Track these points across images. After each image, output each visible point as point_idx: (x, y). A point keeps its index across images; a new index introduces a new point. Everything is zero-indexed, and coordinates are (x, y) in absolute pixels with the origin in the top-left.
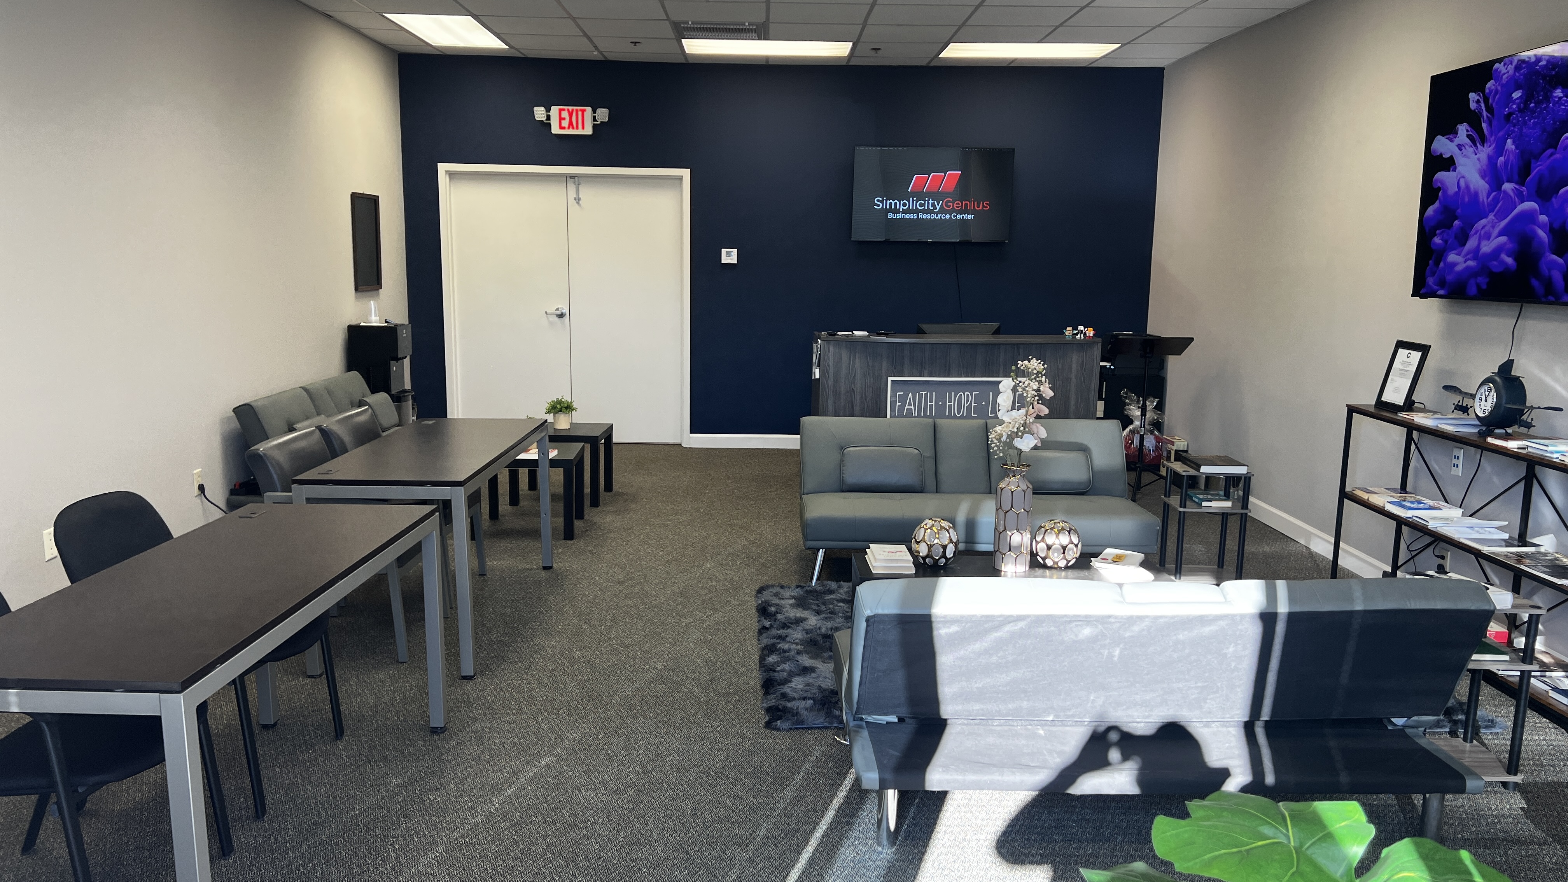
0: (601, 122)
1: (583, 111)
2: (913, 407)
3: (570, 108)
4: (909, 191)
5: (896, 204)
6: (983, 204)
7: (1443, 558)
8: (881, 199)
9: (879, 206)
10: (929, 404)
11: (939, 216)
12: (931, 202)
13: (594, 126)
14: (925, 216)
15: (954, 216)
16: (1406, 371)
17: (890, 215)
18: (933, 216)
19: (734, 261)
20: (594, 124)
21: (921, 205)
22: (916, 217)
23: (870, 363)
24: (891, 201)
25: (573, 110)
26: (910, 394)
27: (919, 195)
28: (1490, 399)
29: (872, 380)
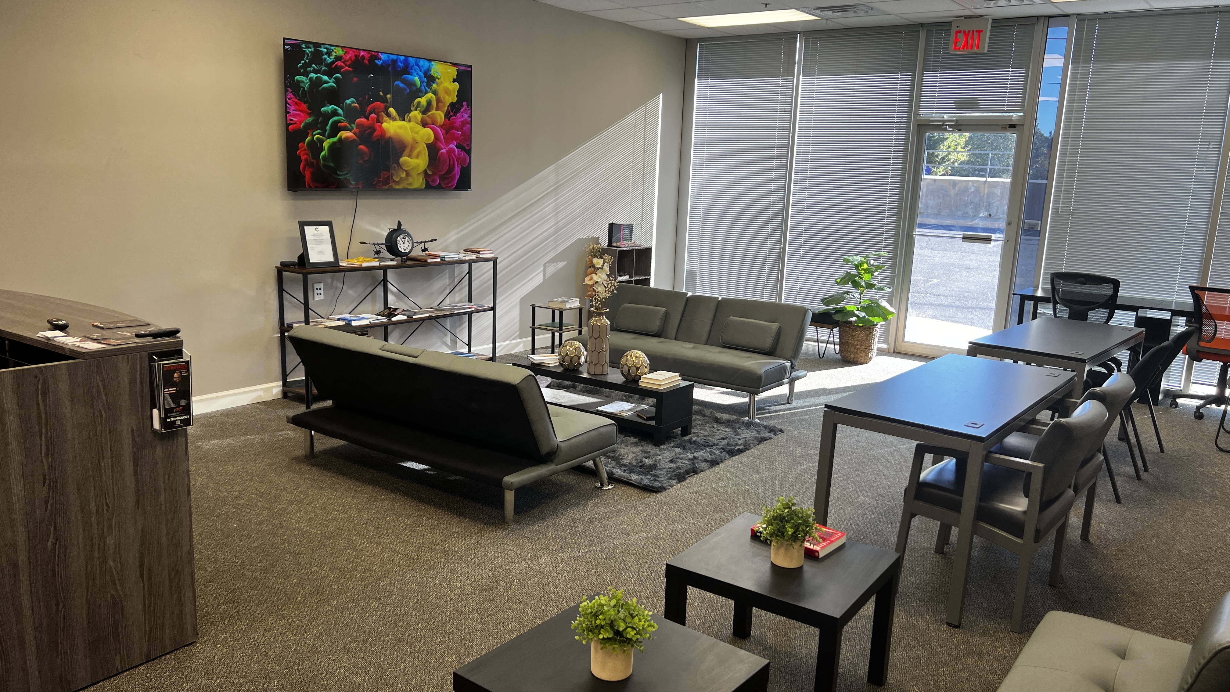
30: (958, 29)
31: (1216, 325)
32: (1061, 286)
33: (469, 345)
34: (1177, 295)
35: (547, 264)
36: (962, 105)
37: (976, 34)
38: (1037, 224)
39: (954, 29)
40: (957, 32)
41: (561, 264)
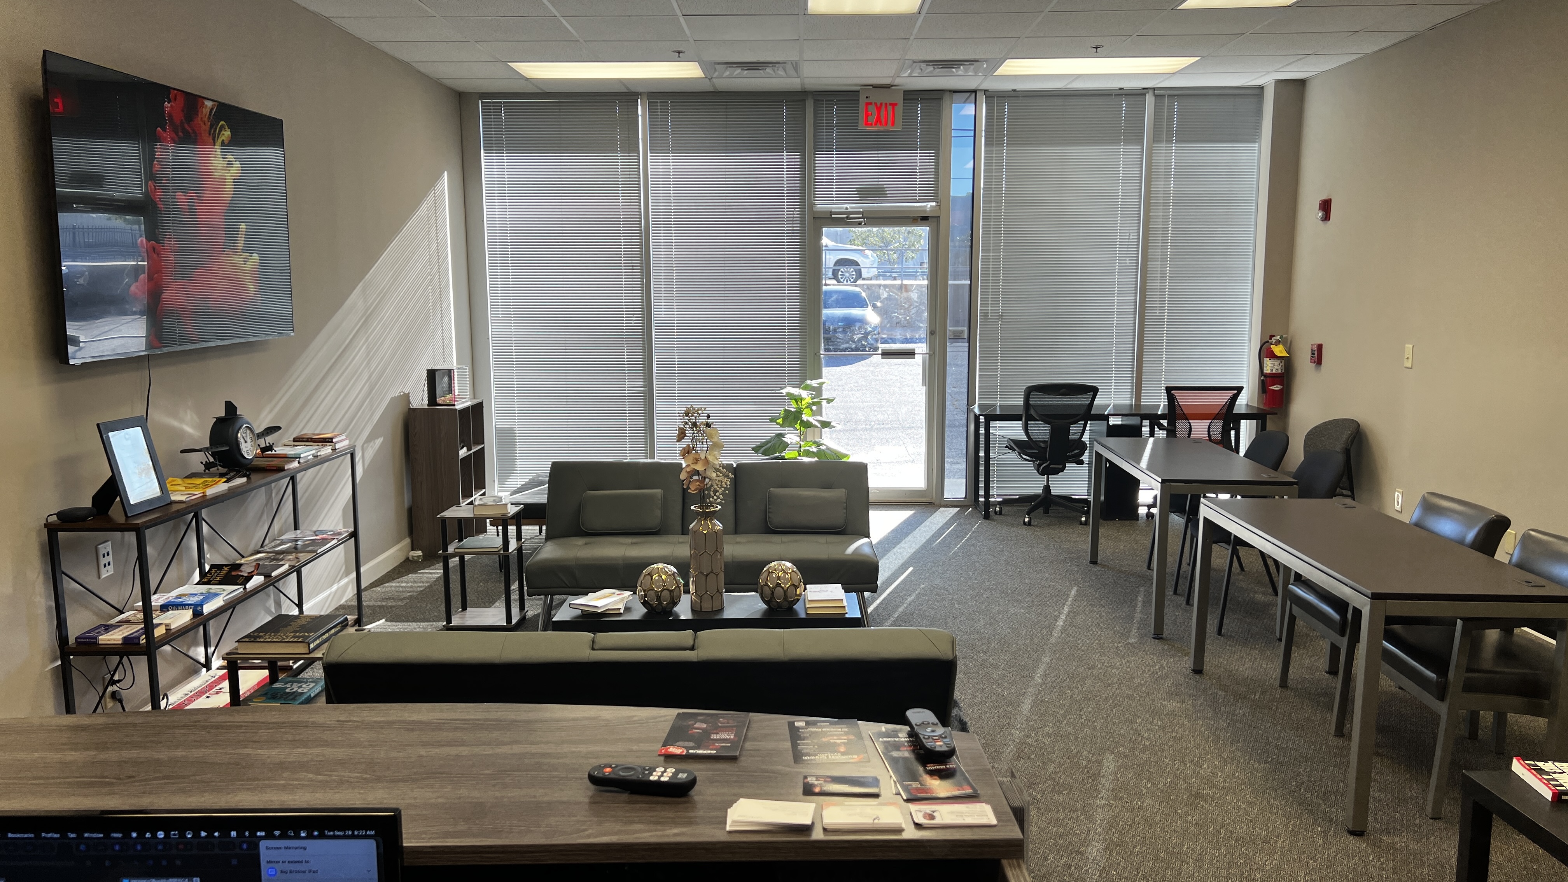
30: (868, 100)
31: (1190, 425)
32: (1038, 400)
33: (300, 605)
34: (1114, 397)
35: (365, 445)
36: (866, 193)
37: (890, 108)
38: (963, 331)
39: (862, 101)
40: (868, 104)
41: (379, 441)
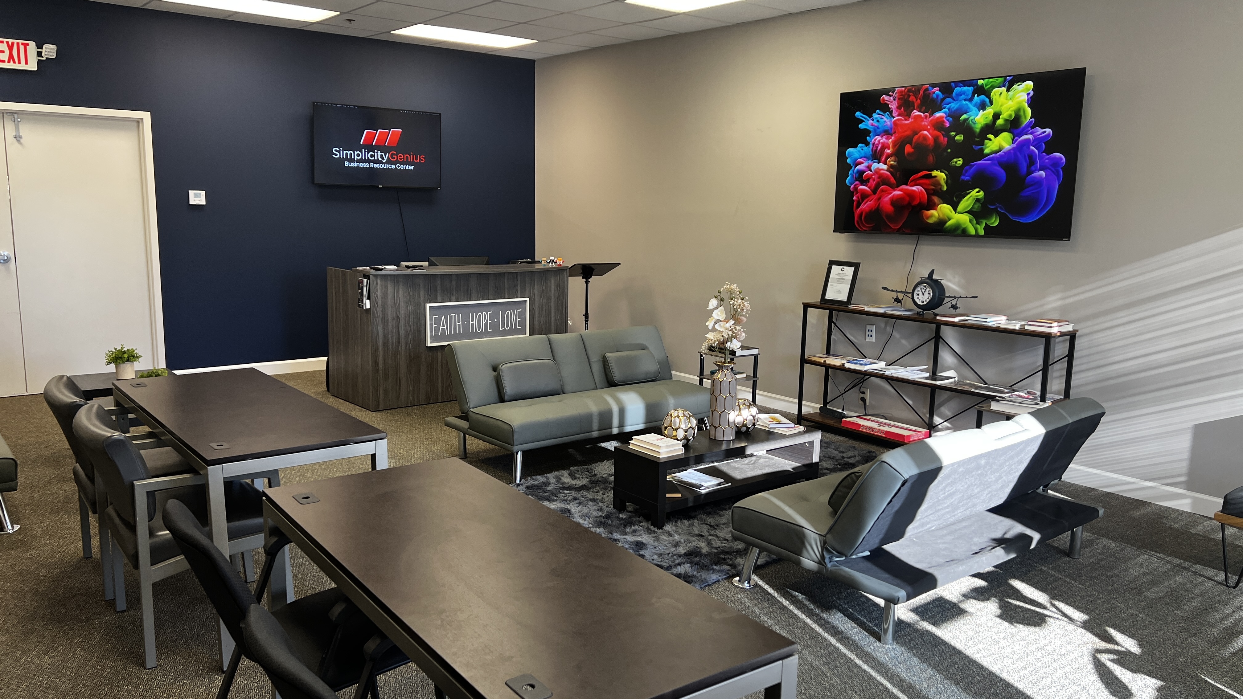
0: (47, 58)
1: (25, 45)
2: (445, 327)
3: (10, 41)
4: (361, 143)
5: (351, 154)
6: (420, 157)
7: (864, 393)
8: (338, 149)
9: (337, 155)
10: (457, 324)
11: (387, 166)
12: (379, 153)
13: (39, 62)
14: (375, 166)
15: (398, 166)
16: (844, 279)
17: (347, 164)
18: (381, 166)
19: (203, 202)
20: (38, 60)
21: (372, 156)
22: (368, 166)
23: (411, 293)
24: (347, 151)
25: (13, 43)
26: (443, 317)
27: (370, 148)
28: (926, 294)
29: (413, 307)
